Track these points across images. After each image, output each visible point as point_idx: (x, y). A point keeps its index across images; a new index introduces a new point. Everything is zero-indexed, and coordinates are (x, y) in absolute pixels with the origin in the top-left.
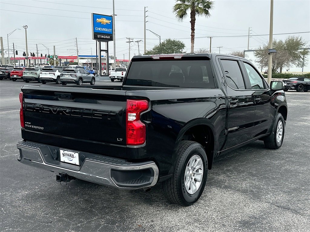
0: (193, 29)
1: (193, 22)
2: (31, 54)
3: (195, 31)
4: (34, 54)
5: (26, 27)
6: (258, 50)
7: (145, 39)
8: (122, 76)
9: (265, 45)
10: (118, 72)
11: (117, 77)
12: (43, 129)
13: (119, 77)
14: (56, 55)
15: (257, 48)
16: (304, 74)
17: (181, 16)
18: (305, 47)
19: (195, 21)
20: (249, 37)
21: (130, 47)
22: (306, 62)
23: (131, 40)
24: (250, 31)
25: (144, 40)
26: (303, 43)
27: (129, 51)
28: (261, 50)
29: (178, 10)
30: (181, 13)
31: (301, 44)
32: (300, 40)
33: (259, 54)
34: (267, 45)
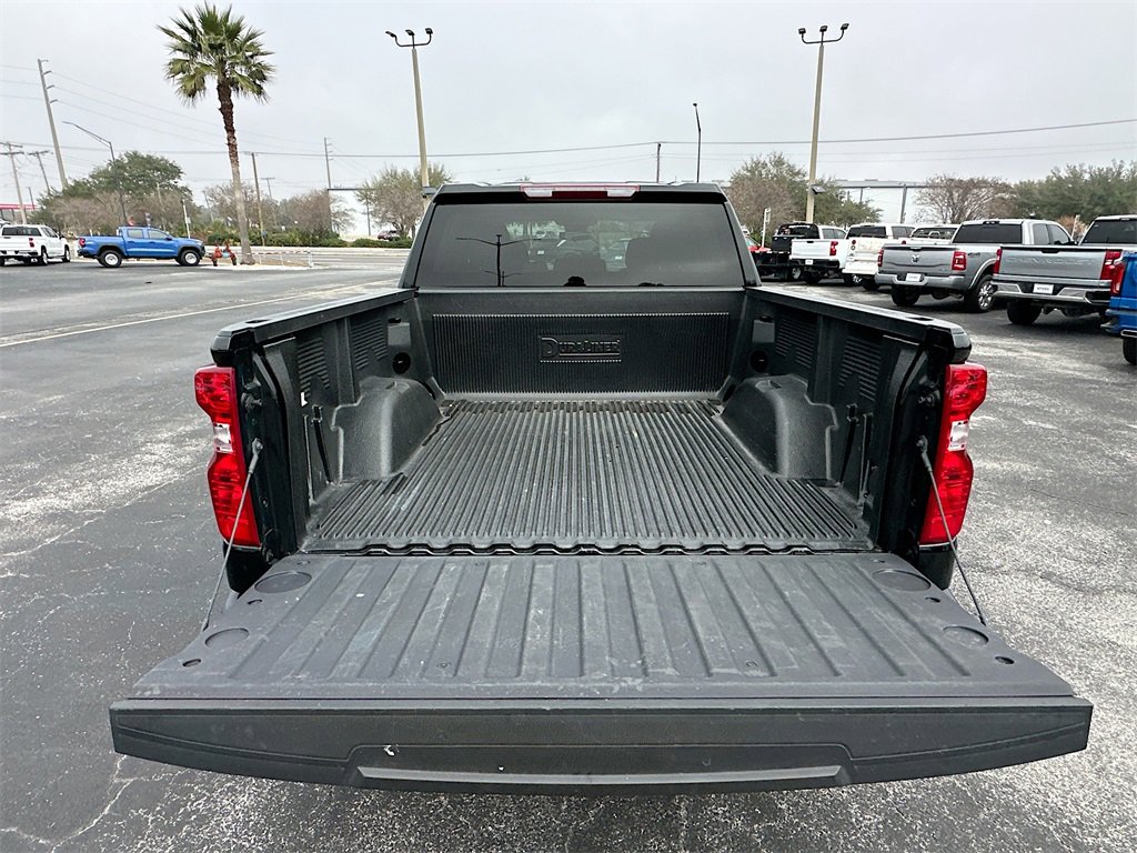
0: (230, 128)
1: (227, 110)
3: (236, 135)
7: (57, 147)
8: (32, 250)
9: (375, 178)
10: (14, 239)
11: (13, 254)
13: (24, 252)
15: (359, 184)
17: (192, 94)
19: (234, 109)
20: (327, 158)
21: (14, 167)
23: (15, 150)
24: (327, 147)
25: (53, 150)
27: (16, 178)
28: (369, 189)
29: (181, 75)
30: (190, 85)
32: (442, 170)
33: (366, 196)
34: (379, 178)
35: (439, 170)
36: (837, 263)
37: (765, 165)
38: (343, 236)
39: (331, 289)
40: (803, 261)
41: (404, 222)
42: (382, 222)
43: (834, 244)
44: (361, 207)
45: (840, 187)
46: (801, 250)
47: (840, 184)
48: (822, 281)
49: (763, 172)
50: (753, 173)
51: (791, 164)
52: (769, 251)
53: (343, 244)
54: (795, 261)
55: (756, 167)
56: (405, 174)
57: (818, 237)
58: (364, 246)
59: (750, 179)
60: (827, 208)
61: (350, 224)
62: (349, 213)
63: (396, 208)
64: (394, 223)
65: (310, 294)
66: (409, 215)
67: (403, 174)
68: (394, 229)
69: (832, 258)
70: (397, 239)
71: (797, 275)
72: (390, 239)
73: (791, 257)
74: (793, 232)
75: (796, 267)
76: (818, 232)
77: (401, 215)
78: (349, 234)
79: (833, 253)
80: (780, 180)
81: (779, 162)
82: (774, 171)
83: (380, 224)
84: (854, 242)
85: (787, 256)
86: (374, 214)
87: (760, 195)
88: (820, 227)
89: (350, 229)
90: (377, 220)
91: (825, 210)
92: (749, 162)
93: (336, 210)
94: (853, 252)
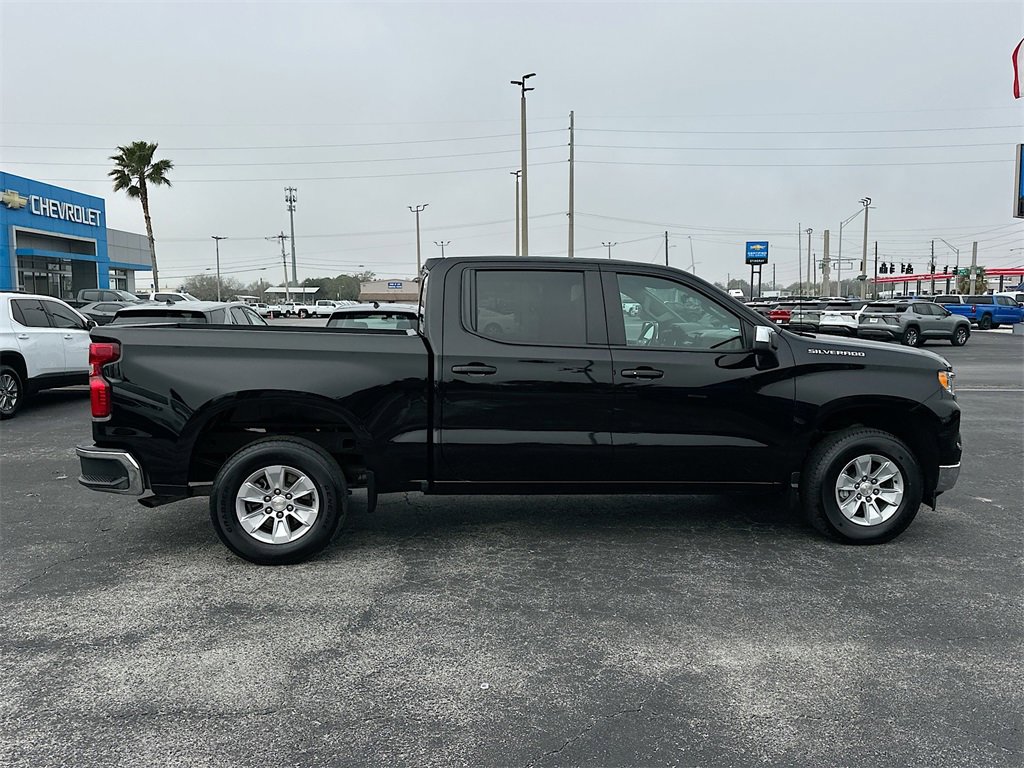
2: (903, 266)
4: (910, 266)
5: (867, 201)
14: (978, 266)
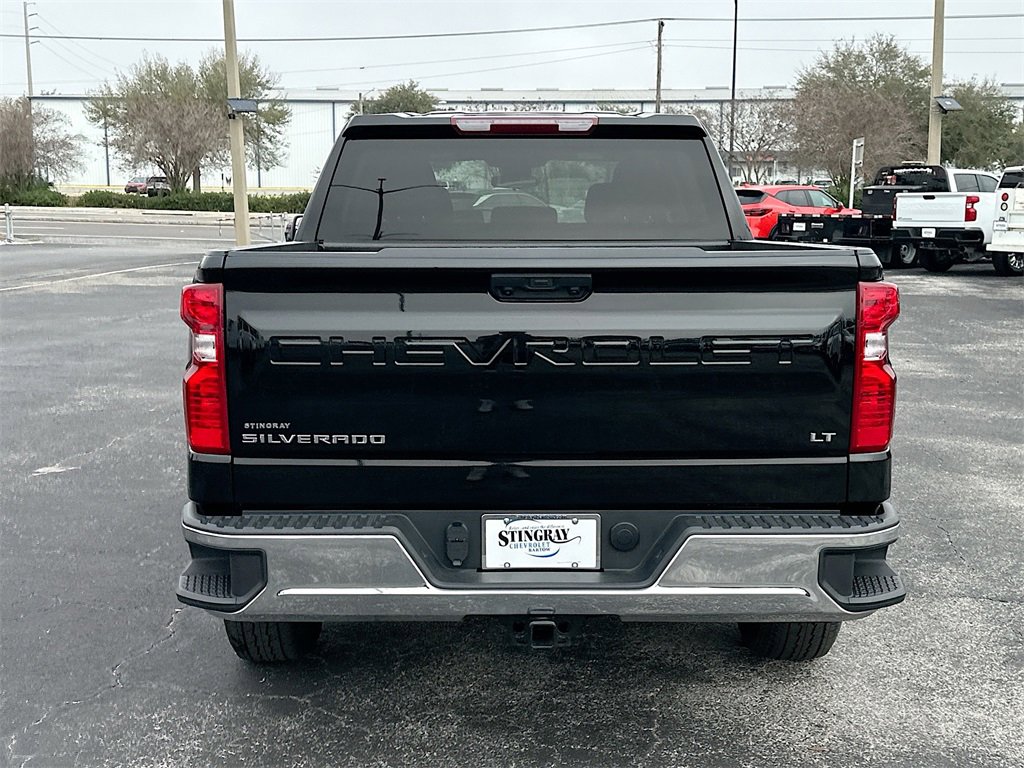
6: (99, 98)
9: (125, 78)
12: (382, 441)
15: (95, 89)
16: (288, 194)
18: (272, 95)
20: (27, 41)
22: (283, 149)
24: (29, 19)
26: (264, 80)
28: (112, 99)
31: (259, 84)
32: (254, 65)
33: (106, 114)
34: (132, 78)
35: (248, 65)
36: (978, 234)
37: (861, 59)
38: (61, 186)
39: (63, 278)
40: (918, 230)
41: (180, 161)
42: (136, 161)
43: (972, 201)
44: (95, 132)
45: (1004, 99)
46: (914, 212)
47: (1005, 92)
48: (954, 268)
49: (858, 71)
50: (841, 75)
51: (912, 55)
52: (857, 214)
53: (60, 201)
54: (904, 231)
55: (845, 63)
56: (183, 74)
57: (947, 190)
58: (100, 205)
59: (834, 85)
60: (983, 137)
61: (73, 164)
62: (73, 142)
63: (164, 132)
64: (160, 164)
65: (27, 285)
66: (188, 148)
67: (178, 72)
68: (160, 173)
69: (969, 225)
70: (165, 193)
71: (909, 257)
72: (152, 193)
73: (896, 224)
74: (900, 179)
75: (905, 242)
76: (945, 180)
77: (175, 147)
78: (72, 183)
79: (970, 216)
80: (892, 86)
81: (888, 53)
82: (879, 69)
83: (134, 164)
84: (1005, 197)
85: (888, 222)
86: (121, 145)
87: (851, 115)
88: (951, 171)
89: (75, 174)
90: (129, 156)
91: (978, 141)
92: (832, 53)
93: (49, 136)
94: (1004, 214)
